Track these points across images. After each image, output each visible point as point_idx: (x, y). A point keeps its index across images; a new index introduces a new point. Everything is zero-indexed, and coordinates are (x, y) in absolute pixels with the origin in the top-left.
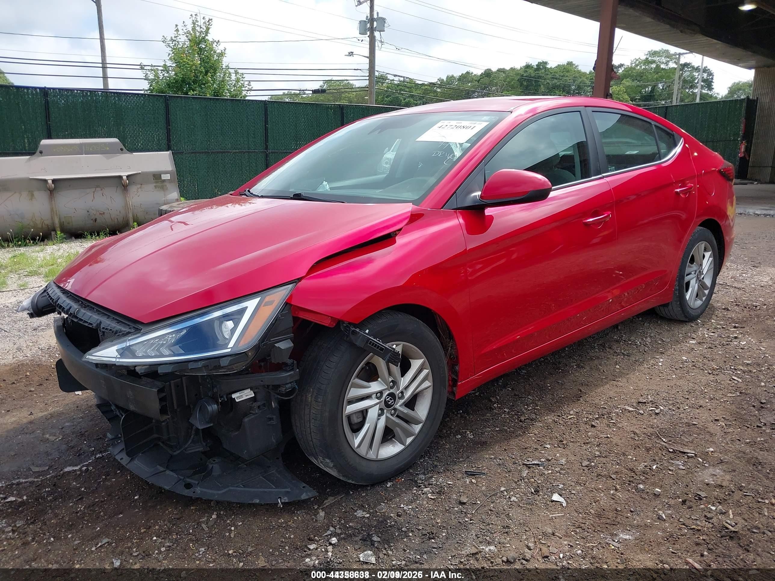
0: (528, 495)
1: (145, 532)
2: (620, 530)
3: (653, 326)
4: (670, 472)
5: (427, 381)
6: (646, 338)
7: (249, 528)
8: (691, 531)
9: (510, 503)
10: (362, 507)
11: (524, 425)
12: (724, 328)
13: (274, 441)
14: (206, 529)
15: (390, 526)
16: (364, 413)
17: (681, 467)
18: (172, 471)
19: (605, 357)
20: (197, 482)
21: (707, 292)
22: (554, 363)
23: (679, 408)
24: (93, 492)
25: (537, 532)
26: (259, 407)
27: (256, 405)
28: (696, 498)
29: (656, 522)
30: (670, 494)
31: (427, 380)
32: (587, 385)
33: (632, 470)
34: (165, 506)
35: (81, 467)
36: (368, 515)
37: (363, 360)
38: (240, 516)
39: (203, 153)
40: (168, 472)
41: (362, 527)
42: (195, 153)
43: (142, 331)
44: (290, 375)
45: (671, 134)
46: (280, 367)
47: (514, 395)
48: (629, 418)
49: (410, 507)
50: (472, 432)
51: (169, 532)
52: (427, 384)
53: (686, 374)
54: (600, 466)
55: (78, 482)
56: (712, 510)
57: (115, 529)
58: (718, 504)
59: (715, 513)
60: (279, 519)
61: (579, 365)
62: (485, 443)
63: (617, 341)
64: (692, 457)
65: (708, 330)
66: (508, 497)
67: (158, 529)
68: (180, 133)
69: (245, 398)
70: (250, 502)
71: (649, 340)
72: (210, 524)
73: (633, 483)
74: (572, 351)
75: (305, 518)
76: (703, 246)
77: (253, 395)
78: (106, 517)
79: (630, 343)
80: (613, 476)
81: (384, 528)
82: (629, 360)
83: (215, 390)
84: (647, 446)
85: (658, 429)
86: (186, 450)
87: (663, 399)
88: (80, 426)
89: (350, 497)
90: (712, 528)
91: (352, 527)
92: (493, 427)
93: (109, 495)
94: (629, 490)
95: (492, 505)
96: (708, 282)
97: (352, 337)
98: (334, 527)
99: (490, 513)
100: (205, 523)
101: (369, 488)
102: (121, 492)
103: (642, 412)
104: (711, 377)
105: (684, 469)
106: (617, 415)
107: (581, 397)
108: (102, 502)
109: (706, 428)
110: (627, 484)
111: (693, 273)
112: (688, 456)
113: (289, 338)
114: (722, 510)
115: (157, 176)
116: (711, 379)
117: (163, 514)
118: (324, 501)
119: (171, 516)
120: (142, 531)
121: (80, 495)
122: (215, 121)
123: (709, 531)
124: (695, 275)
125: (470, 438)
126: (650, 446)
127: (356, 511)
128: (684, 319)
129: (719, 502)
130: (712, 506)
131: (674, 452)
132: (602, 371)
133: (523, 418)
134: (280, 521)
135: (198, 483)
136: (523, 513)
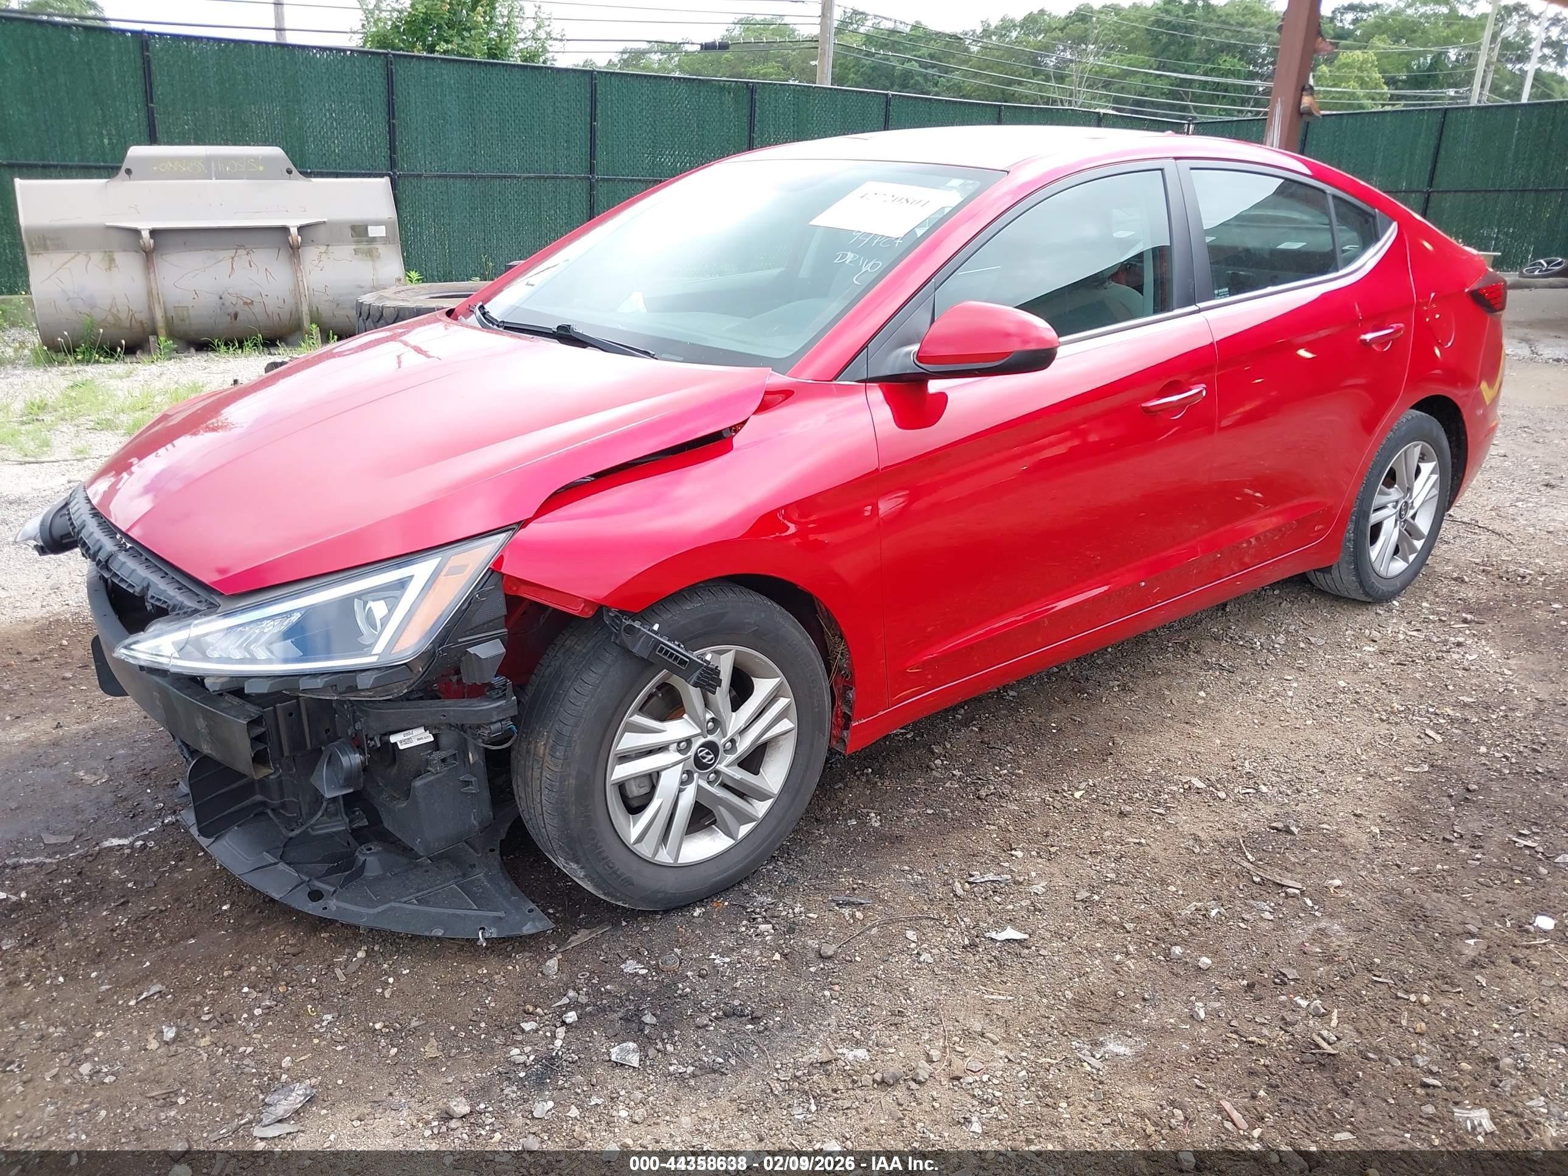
0: (955, 951)
1: (230, 976)
2: (1112, 1035)
3: (1299, 608)
4: (1242, 925)
5: (786, 720)
6: (1277, 634)
7: (421, 981)
8: (1245, 1047)
9: (917, 964)
10: (637, 955)
11: (982, 806)
12: (1444, 621)
13: (475, 823)
14: (342, 979)
15: (681, 996)
16: (652, 778)
17: (1267, 915)
18: (289, 864)
19: (1182, 671)
20: (332, 890)
21: (1419, 544)
22: (1075, 680)
23: (1299, 791)
24: (148, 891)
25: (952, 1028)
26: (443, 760)
27: (438, 755)
28: (1277, 980)
29: (1185, 1023)
30: (1229, 968)
31: (786, 717)
32: (1131, 730)
33: (1169, 916)
34: (275, 929)
35: (135, 841)
36: (645, 971)
37: (652, 679)
38: (409, 957)
39: (462, 177)
40: (282, 866)
41: (628, 994)
42: (446, 176)
43: (220, 610)
44: (498, 707)
45: (1370, 215)
46: (480, 691)
47: (982, 742)
48: (1194, 807)
49: (727, 960)
50: (880, 814)
51: (274, 979)
52: (786, 725)
53: (1334, 719)
54: (1108, 901)
55: (124, 870)
56: (1300, 1006)
57: (177, 966)
58: (1315, 996)
59: (1303, 1014)
60: (480, 967)
61: (1125, 685)
62: (899, 838)
63: (1217, 639)
64: (1294, 896)
65: (1409, 623)
66: (916, 952)
67: (256, 972)
68: (415, 135)
69: (416, 743)
70: (427, 934)
71: (1281, 639)
72: (352, 968)
73: (1164, 942)
74: (1119, 655)
75: (527, 969)
76: (1417, 451)
77: (432, 739)
78: (164, 942)
79: (1241, 643)
80: (1130, 926)
81: (669, 998)
82: (1229, 680)
83: (358, 726)
84: (1214, 866)
85: (1244, 833)
86: (313, 829)
87: (1273, 770)
88: (145, 757)
89: (620, 933)
90: (1289, 1043)
91: (610, 993)
92: (923, 808)
93: (177, 900)
94: (1151, 957)
95: (882, 967)
96: (1424, 523)
97: (627, 639)
98: (577, 990)
99: (874, 982)
100: (342, 967)
101: (660, 917)
102: (199, 894)
103: (1222, 795)
104: (1383, 729)
105: (1272, 920)
106: (1174, 798)
107: (1111, 754)
108: (161, 911)
109: (1341, 836)
110: (1150, 944)
111: (1390, 505)
112: (1286, 893)
113: (497, 638)
114: (1318, 1008)
115: (359, 231)
116: (1383, 732)
117: (268, 944)
118: (569, 936)
119: (282, 948)
120: (226, 974)
121: (123, 897)
122: (488, 112)
123: (1281, 1050)
124: (1395, 511)
125: (874, 827)
126: (1219, 867)
127: (624, 962)
128: (1363, 598)
129: (1318, 992)
130: (1302, 998)
131: (1263, 882)
132: (1168, 700)
133: (983, 793)
134: (480, 972)
135: (335, 891)
136: (936, 987)
